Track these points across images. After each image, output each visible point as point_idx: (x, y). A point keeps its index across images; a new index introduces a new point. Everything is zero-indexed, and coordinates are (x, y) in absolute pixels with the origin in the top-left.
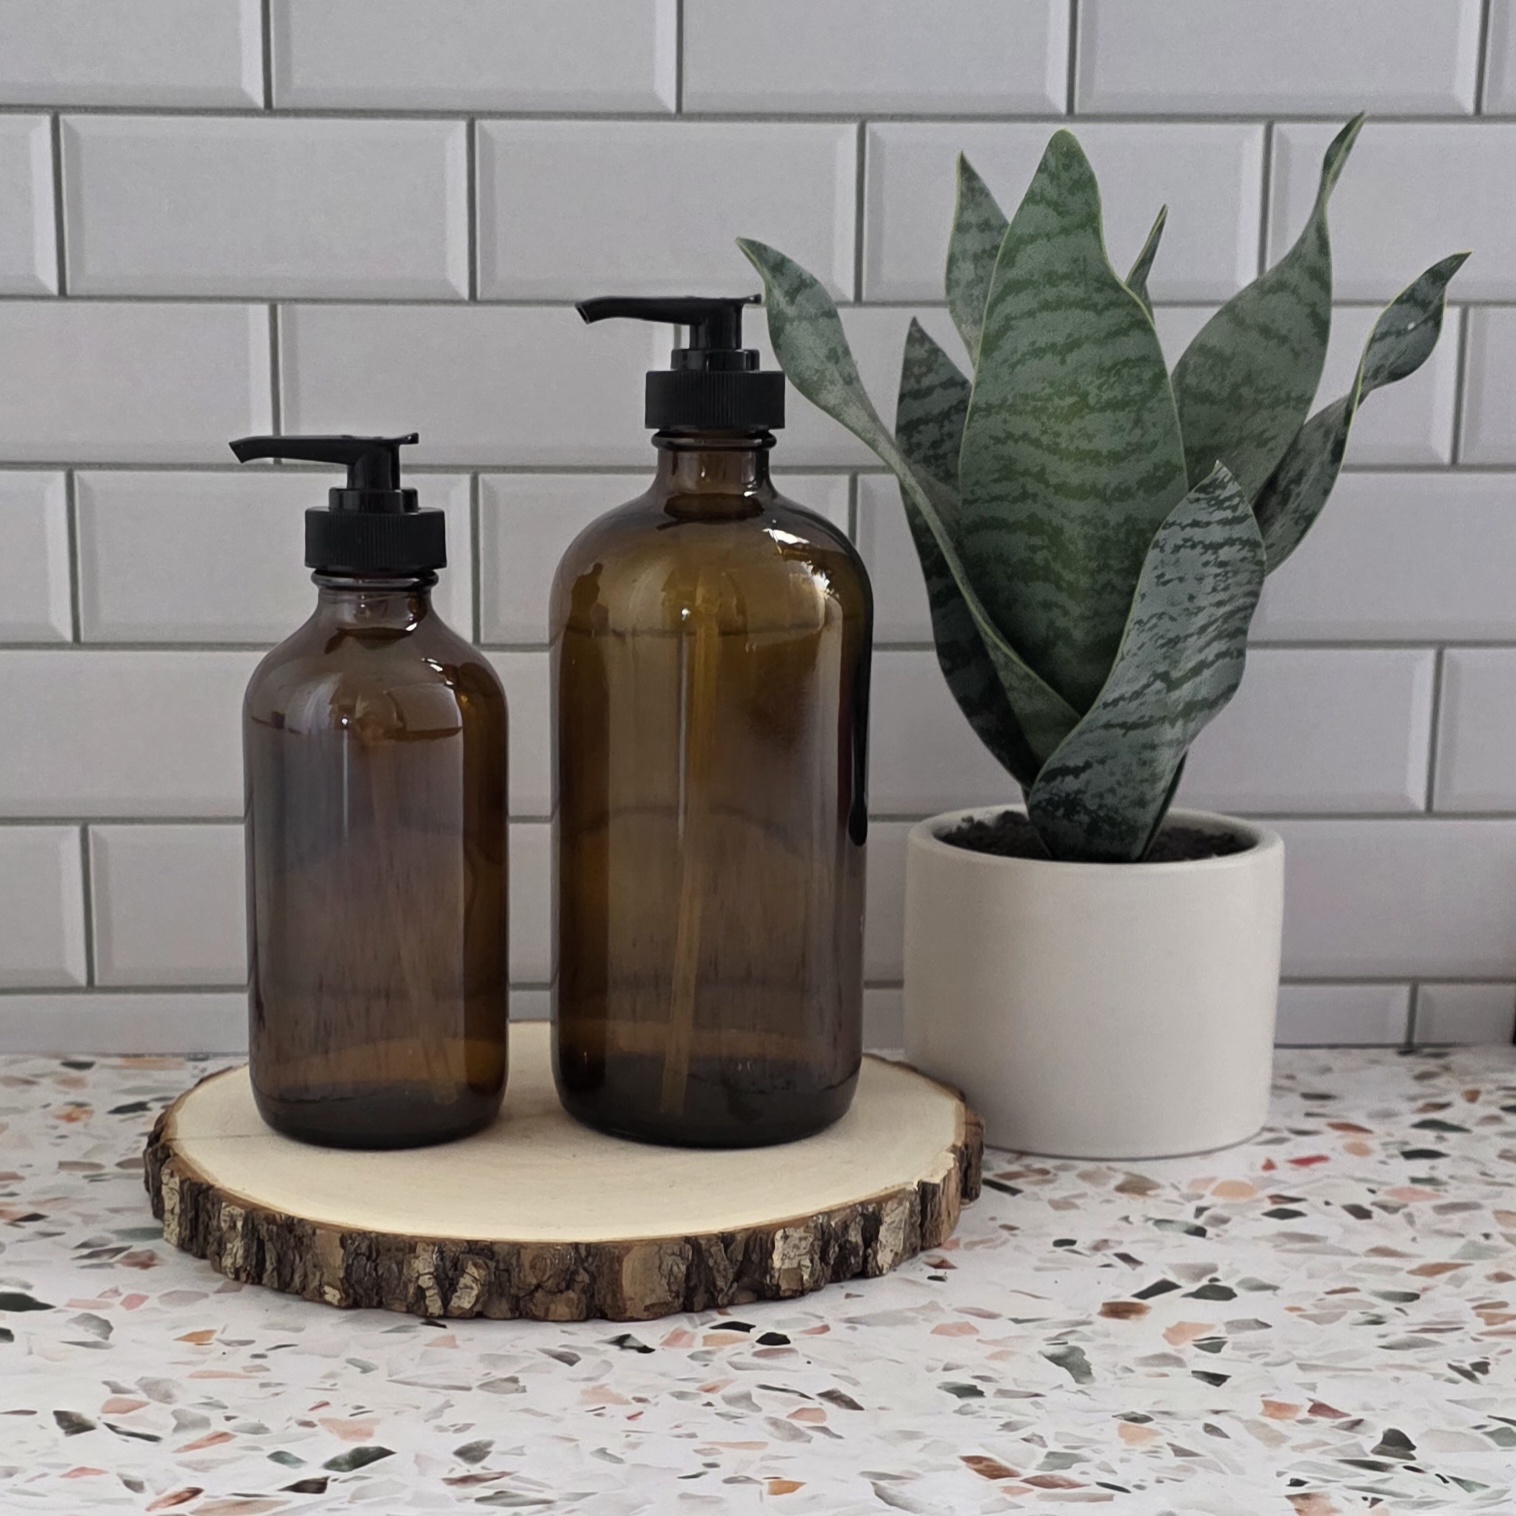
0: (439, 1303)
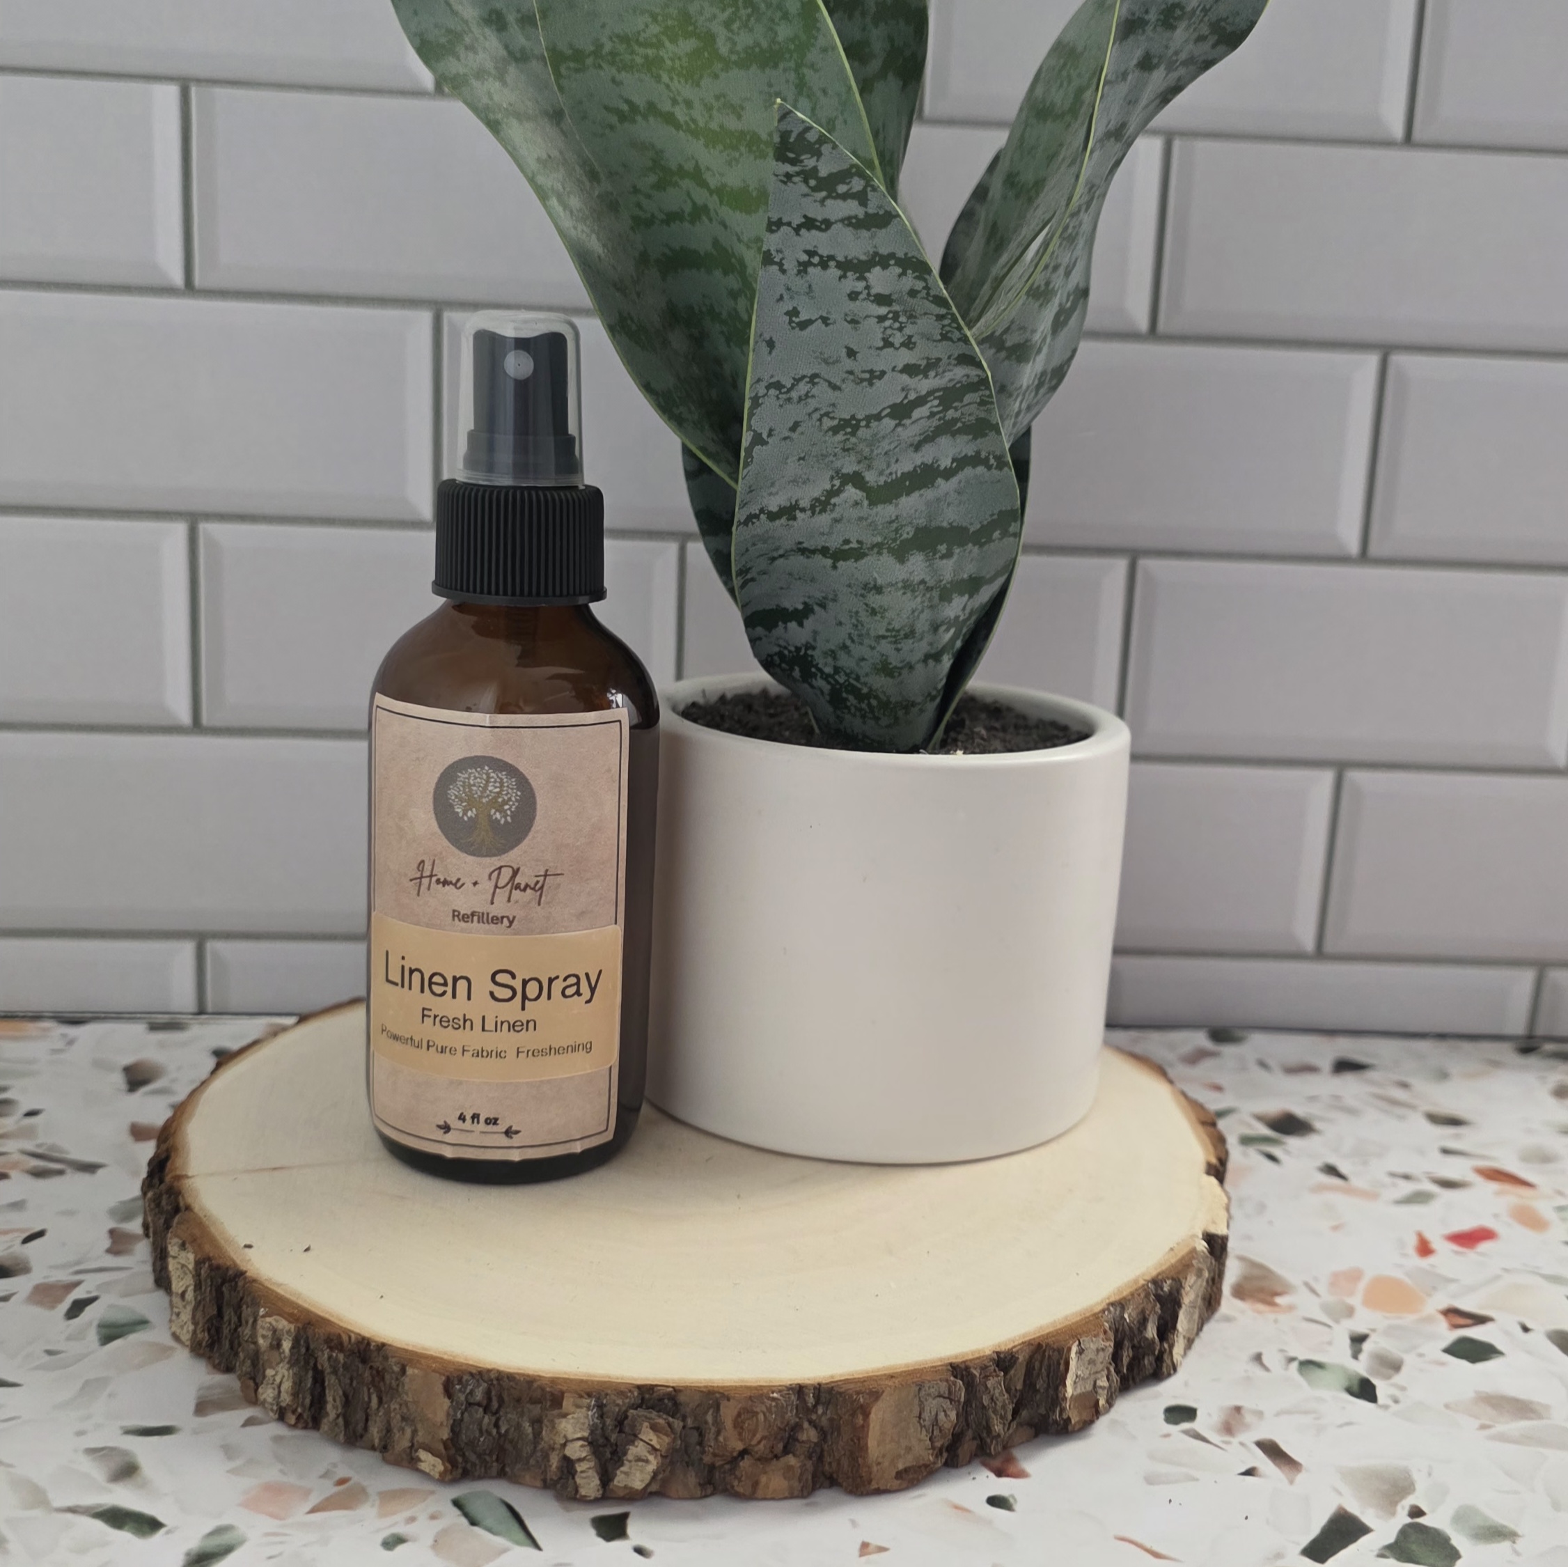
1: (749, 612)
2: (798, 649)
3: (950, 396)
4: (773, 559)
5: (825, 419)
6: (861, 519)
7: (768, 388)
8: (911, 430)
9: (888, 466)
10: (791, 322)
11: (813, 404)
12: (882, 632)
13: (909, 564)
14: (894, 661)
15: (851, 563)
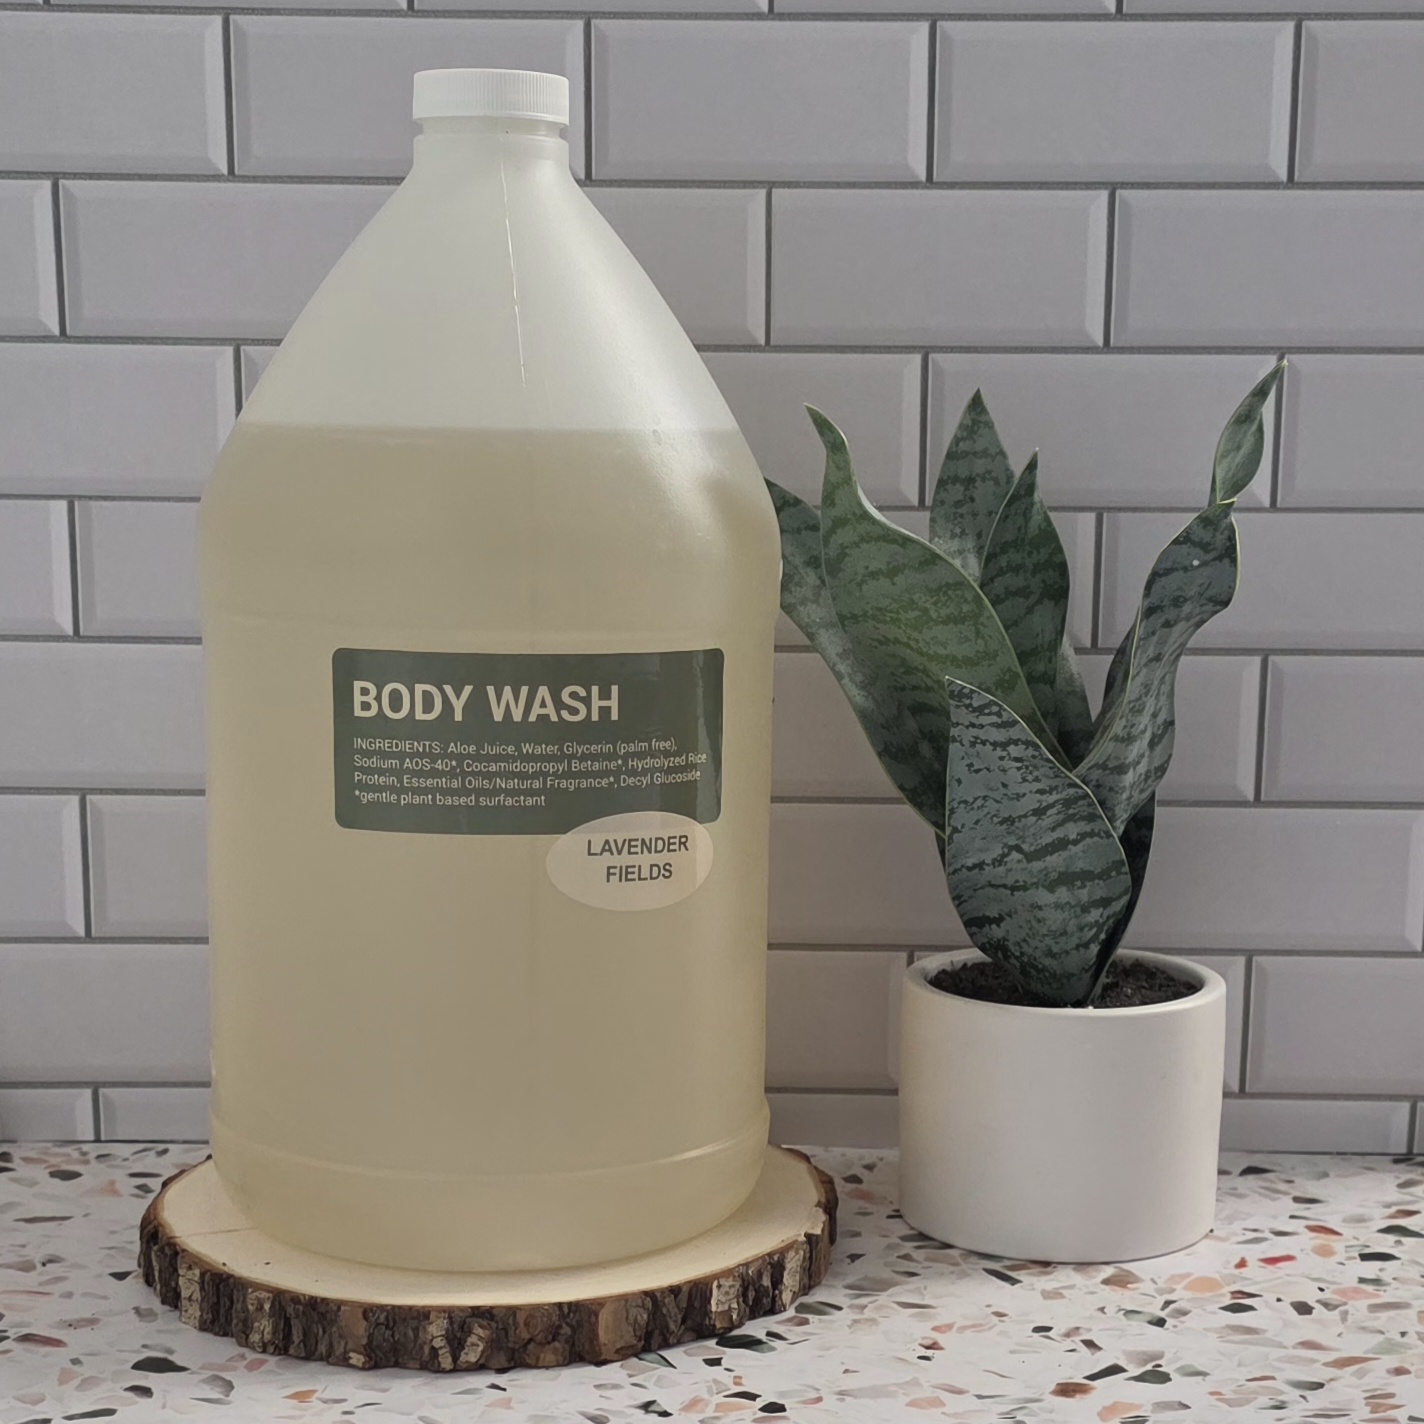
0: (450, 1359)
1: (966, 918)
2: (999, 940)
3: (1068, 803)
4: (975, 890)
5: (995, 819)
6: (1024, 869)
7: (959, 803)
8: (1047, 821)
9: (1036, 840)
10: (969, 770)
11: (986, 810)
12: (1045, 932)
13: (1057, 894)
14: (1055, 949)
15: (1021, 892)
